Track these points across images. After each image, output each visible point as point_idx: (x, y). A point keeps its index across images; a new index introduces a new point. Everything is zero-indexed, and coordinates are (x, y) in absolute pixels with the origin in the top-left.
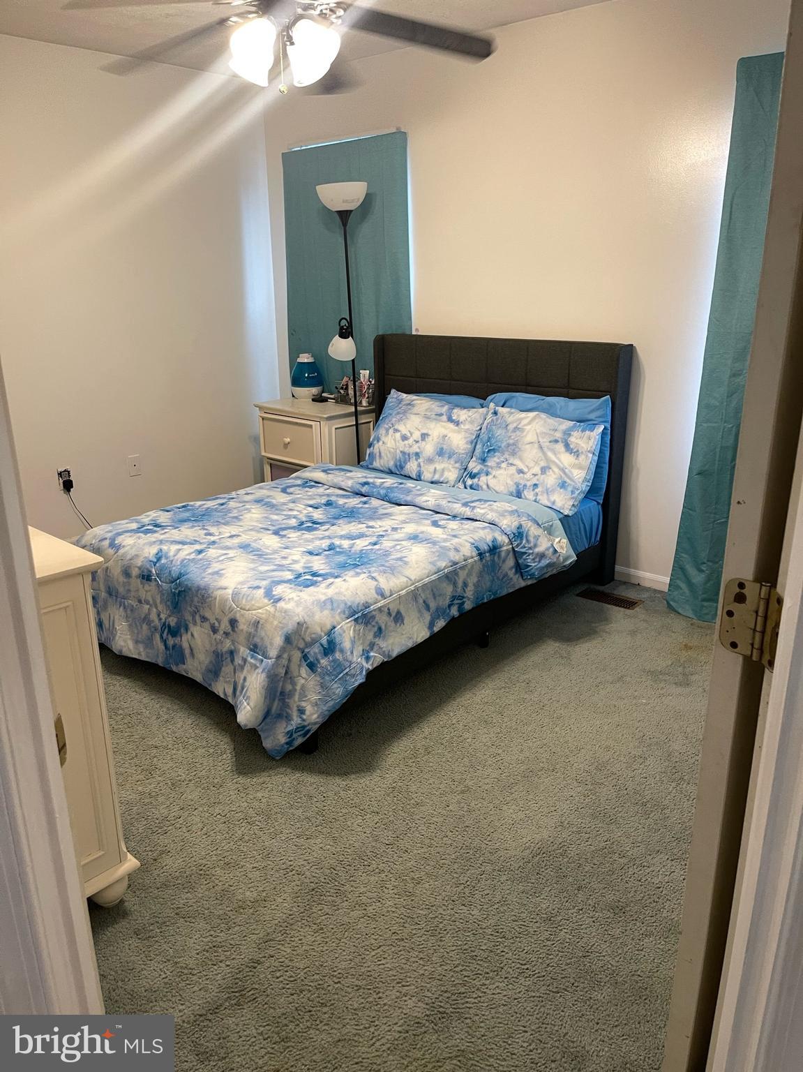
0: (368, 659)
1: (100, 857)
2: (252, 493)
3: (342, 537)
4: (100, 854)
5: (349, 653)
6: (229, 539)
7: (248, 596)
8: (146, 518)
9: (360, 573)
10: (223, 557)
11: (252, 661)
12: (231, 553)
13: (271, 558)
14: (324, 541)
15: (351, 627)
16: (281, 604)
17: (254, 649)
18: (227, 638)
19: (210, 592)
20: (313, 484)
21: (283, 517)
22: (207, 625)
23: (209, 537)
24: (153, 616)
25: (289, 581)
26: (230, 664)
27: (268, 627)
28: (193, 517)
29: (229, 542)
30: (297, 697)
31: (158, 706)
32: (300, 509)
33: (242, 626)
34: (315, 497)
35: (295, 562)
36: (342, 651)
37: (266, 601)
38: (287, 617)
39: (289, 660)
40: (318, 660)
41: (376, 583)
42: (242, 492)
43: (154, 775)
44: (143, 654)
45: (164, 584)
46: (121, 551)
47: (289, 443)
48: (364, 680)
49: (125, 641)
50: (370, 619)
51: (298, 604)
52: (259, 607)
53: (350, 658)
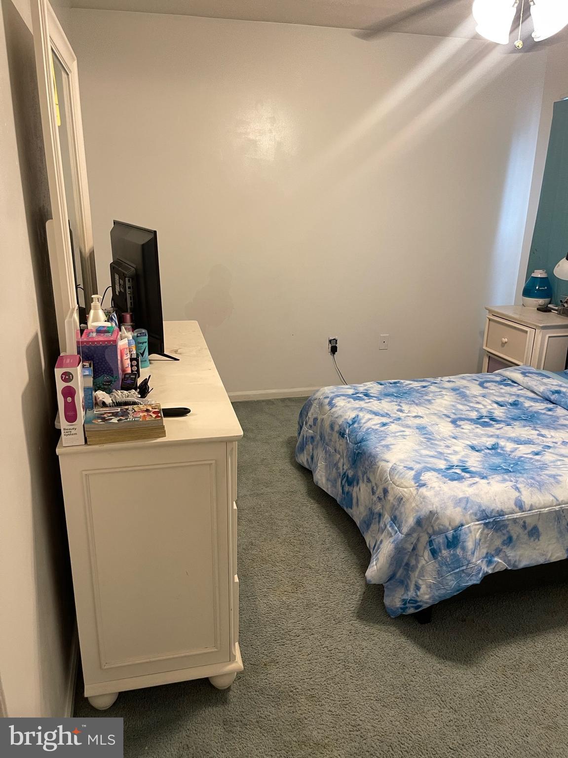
0: (489, 563)
1: (212, 652)
2: (453, 382)
3: (510, 439)
4: (213, 650)
5: (469, 553)
6: (412, 419)
7: (402, 473)
8: (361, 388)
9: (507, 481)
10: (399, 434)
11: (390, 529)
12: (408, 432)
13: (436, 444)
14: (491, 439)
15: (479, 529)
16: (423, 490)
17: (394, 519)
18: (380, 502)
19: (377, 460)
20: (510, 382)
21: (468, 408)
22: (369, 485)
23: (399, 413)
24: (340, 465)
25: (438, 471)
26: (378, 523)
27: (408, 505)
28: (397, 393)
29: (410, 422)
30: (417, 573)
31: (327, 534)
32: (485, 404)
33: (390, 498)
34: (506, 395)
35: (456, 453)
36: (464, 549)
37: (413, 483)
38: (423, 503)
39: (418, 540)
40: (440, 549)
41: (517, 494)
42: (446, 379)
43: (298, 591)
44: (329, 489)
45: (350, 443)
46: (334, 410)
47: (506, 343)
48: (478, 582)
49: (321, 476)
50: (501, 527)
51: (437, 494)
52: (405, 486)
53: (469, 558)
